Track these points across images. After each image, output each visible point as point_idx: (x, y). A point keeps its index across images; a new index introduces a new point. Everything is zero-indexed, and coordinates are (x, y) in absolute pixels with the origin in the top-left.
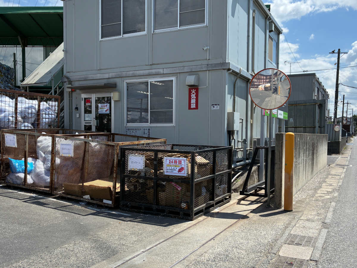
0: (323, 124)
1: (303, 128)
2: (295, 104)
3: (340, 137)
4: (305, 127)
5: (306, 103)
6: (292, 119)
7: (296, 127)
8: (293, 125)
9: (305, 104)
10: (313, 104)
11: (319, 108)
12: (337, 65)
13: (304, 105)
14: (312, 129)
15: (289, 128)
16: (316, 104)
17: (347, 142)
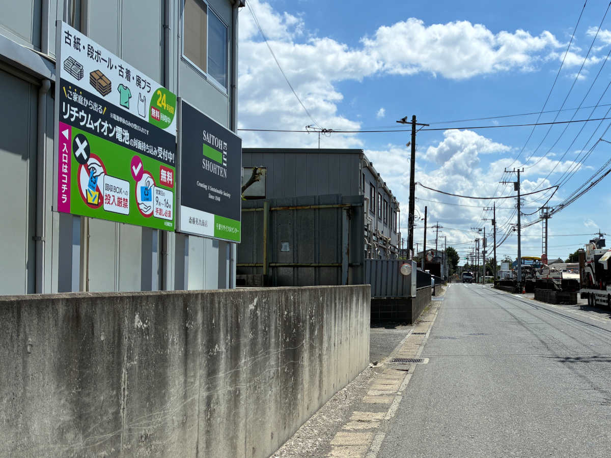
0: (359, 260)
1: (313, 268)
2: (292, 207)
3: (414, 288)
4: (319, 267)
5: (319, 205)
6: (286, 244)
7: (298, 267)
8: (290, 261)
9: (317, 207)
10: (334, 206)
11: (349, 216)
12: (410, 146)
13: (315, 209)
14: (333, 271)
15: (281, 269)
16: (341, 208)
17: (434, 294)
